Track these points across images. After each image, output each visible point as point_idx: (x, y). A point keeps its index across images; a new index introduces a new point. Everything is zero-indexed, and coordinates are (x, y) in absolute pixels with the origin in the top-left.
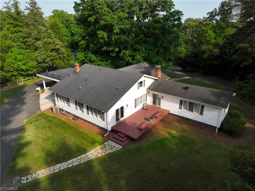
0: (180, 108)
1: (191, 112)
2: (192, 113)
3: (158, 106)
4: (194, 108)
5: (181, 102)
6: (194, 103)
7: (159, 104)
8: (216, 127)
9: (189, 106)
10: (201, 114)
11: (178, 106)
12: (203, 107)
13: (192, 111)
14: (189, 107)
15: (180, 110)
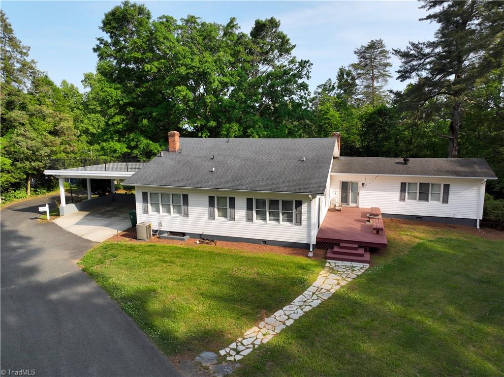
0: (402, 199)
1: (424, 203)
2: (428, 203)
3: (352, 205)
4: (430, 192)
5: (403, 185)
6: (429, 184)
7: (356, 201)
8: (476, 220)
9: (420, 191)
10: (445, 201)
11: (397, 195)
12: (447, 187)
13: (427, 200)
14: (420, 193)
15: (402, 203)
